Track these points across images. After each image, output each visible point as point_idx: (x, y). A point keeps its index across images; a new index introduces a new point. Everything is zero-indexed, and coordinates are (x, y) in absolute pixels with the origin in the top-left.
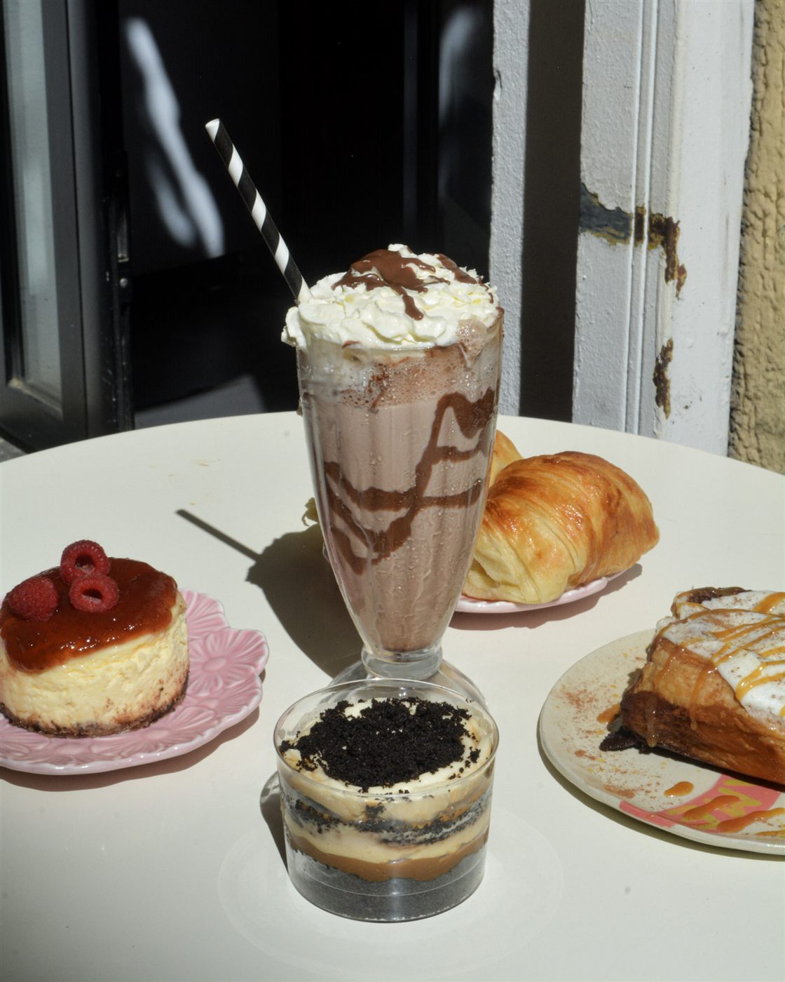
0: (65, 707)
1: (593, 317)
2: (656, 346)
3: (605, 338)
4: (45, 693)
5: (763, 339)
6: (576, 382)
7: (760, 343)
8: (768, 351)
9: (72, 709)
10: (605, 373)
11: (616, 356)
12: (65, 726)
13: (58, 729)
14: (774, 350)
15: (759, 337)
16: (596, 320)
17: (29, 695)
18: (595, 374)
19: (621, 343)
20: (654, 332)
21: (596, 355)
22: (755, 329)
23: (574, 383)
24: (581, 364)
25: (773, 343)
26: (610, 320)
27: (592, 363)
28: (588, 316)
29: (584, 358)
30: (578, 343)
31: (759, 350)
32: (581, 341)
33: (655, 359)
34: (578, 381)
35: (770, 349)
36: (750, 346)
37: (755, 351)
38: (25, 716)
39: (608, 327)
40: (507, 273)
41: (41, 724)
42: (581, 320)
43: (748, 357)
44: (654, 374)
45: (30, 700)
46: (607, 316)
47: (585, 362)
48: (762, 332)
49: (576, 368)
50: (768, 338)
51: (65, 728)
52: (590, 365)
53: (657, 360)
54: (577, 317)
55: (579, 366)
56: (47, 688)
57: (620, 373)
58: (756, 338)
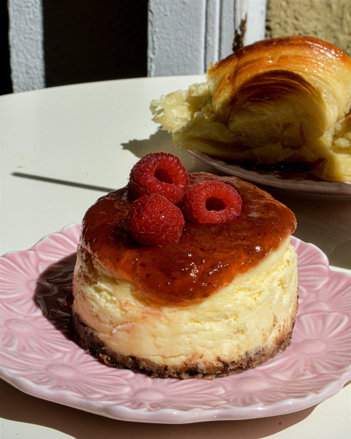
0: (235, 336)
1: (168, 9)
2: (235, 21)
3: (181, 24)
4: (208, 325)
5: (289, 13)
6: (151, 67)
7: (287, 16)
8: (295, 21)
9: (242, 337)
10: (182, 54)
11: (193, 37)
12: (233, 360)
13: (226, 365)
14: (301, 18)
15: (285, 11)
16: (171, 11)
17: (186, 333)
18: (171, 56)
19: (198, 26)
20: (232, 9)
21: (172, 41)
22: (281, 6)
23: (149, 68)
24: (157, 52)
25: (299, 14)
26: (186, 8)
27: (168, 48)
28: (162, 9)
29: (159, 46)
30: (152, 34)
31: (286, 22)
32: (155, 31)
33: (233, 32)
34: (153, 66)
35: (297, 19)
36: (278, 20)
37: (283, 24)
38: (177, 361)
39: (184, 15)
40: (28, 7)
41: (201, 366)
42: (155, 14)
43: (275, 29)
44: (234, 44)
45: (188, 339)
46: (182, 6)
47: (160, 49)
48: (289, 7)
49: (150, 54)
50: (294, 11)
51: (233, 362)
52: (166, 50)
53: (236, 32)
54: (150, 14)
55: (154, 53)
56: (210, 319)
57: (197, 50)
58: (282, 13)
